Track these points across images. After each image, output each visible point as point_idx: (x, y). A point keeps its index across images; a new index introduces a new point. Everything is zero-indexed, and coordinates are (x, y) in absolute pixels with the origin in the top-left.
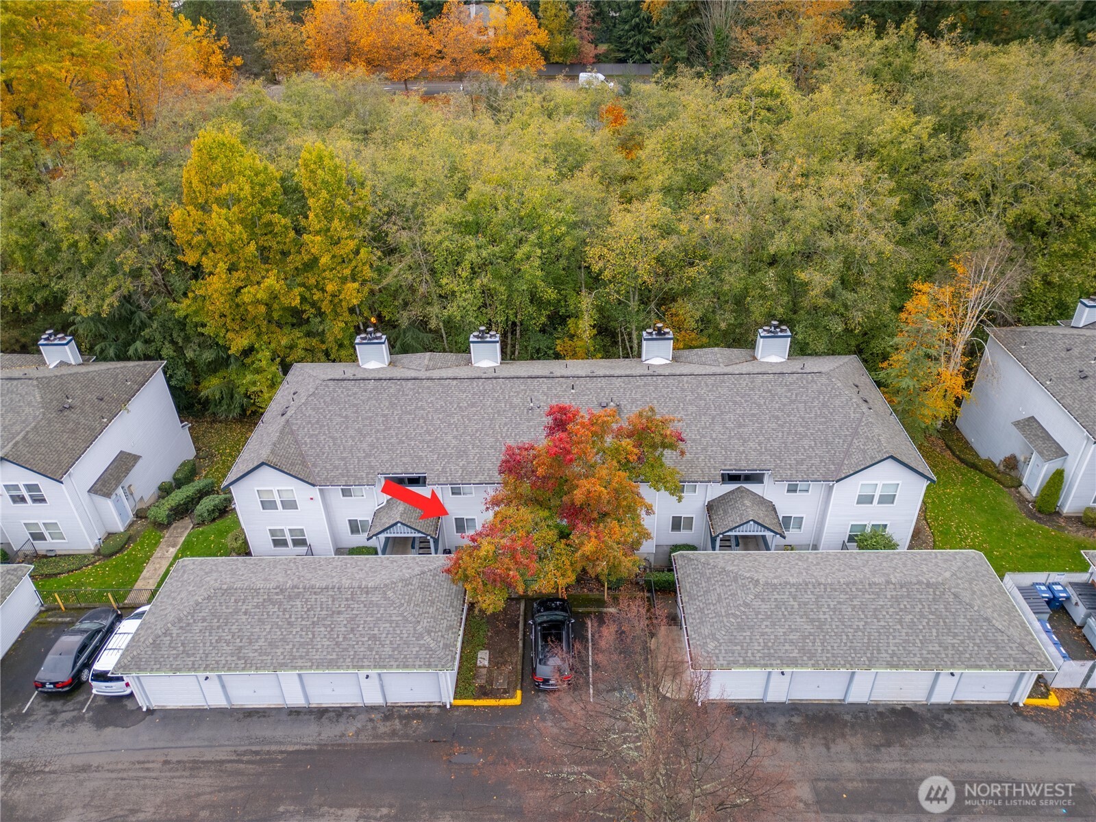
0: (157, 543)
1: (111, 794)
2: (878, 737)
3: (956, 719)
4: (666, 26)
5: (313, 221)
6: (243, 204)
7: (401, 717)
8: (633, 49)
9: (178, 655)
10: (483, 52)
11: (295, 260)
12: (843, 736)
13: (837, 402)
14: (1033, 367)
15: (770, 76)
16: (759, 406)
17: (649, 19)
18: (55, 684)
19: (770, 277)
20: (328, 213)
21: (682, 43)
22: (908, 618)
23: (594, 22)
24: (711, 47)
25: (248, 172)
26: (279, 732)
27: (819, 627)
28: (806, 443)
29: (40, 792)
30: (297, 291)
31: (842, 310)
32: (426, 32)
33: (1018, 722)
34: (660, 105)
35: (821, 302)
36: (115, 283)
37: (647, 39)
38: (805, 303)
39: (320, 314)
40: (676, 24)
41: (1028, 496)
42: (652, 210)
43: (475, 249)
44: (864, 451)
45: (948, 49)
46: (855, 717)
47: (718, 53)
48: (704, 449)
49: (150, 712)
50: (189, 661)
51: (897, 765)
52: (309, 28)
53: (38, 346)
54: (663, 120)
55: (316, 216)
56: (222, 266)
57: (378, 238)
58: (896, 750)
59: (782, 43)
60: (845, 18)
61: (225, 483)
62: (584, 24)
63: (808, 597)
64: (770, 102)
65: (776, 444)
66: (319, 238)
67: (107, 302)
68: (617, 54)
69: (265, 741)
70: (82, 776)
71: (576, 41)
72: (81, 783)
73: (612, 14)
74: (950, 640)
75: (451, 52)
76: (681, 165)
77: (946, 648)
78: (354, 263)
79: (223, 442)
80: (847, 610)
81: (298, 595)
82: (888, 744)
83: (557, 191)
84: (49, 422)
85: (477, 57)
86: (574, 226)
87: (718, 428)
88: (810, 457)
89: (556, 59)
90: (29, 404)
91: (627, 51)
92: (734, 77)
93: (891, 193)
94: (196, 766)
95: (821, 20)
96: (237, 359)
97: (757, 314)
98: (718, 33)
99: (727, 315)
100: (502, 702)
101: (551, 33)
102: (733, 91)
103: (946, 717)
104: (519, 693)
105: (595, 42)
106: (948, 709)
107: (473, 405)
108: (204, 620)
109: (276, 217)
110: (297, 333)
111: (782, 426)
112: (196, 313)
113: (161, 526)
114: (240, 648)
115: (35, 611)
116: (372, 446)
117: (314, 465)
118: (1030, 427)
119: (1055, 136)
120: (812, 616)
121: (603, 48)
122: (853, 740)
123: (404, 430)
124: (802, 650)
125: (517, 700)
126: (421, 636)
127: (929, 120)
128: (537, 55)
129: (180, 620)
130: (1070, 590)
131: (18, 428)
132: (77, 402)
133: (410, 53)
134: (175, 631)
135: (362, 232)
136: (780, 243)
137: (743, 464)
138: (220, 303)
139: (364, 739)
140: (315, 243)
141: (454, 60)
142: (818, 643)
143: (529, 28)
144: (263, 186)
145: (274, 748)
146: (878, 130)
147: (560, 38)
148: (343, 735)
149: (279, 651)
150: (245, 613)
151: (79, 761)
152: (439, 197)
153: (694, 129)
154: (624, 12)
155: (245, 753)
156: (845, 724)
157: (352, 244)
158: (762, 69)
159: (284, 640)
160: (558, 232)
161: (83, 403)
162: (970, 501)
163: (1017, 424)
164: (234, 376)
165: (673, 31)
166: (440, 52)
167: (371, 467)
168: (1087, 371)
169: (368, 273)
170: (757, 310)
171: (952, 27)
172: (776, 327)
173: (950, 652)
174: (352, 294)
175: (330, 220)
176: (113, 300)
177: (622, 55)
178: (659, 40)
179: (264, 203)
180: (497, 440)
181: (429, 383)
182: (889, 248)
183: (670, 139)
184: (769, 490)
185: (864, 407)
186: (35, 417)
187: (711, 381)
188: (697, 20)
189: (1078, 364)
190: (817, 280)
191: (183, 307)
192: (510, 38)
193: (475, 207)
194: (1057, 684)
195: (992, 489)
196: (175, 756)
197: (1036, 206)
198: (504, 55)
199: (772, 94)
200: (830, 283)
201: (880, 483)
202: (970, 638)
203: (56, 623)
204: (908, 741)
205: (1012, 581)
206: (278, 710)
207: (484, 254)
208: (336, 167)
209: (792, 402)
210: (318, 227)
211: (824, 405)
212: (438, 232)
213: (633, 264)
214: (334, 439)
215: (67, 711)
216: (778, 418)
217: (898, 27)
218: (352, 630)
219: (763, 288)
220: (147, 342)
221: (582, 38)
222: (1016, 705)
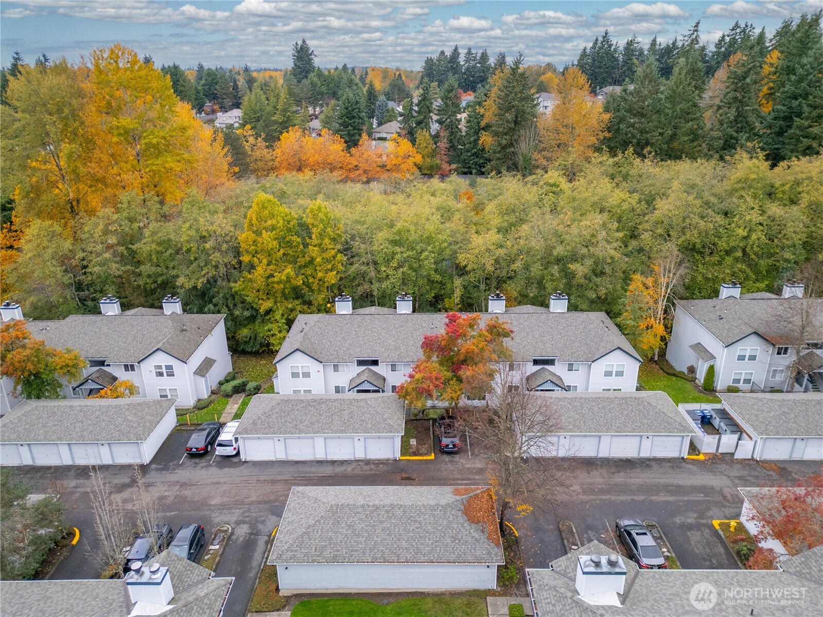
0: (227, 403)
1: (233, 492)
2: (613, 469)
3: (653, 463)
4: (494, 153)
5: (315, 241)
6: (278, 231)
7: (374, 464)
8: (473, 166)
9: (265, 429)
10: (383, 166)
11: (301, 261)
12: (597, 469)
13: (592, 326)
14: (697, 317)
15: (554, 176)
16: (552, 328)
17: (484, 149)
18: (197, 449)
19: (555, 269)
20: (321, 236)
21: (503, 162)
22: (625, 412)
23: (449, 151)
24: (521, 163)
25: (282, 215)
26: (314, 469)
27: (583, 416)
28: (576, 344)
29: (197, 491)
30: (301, 277)
31: (595, 287)
32: (348, 155)
33: (684, 464)
34: (494, 189)
35: (582, 281)
36: (207, 271)
37: (481, 161)
38: (574, 282)
39: (312, 291)
40: (500, 152)
41: (699, 384)
42: (493, 236)
43: (401, 253)
44: (606, 347)
45: (650, 163)
46: (602, 462)
47: (525, 168)
48: (524, 347)
49: (246, 462)
50: (272, 430)
51: (623, 479)
52: (278, 152)
53: (162, 302)
54: (495, 197)
55: (316, 236)
56: (265, 261)
57: (346, 249)
58: (622, 474)
59: (560, 161)
60: (595, 148)
61: (274, 362)
62: (443, 152)
63: (577, 403)
64: (554, 189)
65: (561, 345)
66: (316, 249)
67: (200, 281)
68: (463, 170)
69: (306, 473)
70: (217, 486)
71: (439, 162)
72: (217, 488)
73: (460, 147)
74: (646, 421)
75: (363, 166)
76: (506, 218)
77: (644, 425)
78: (333, 262)
79: (246, 366)
80: (596, 409)
81: (323, 403)
82: (619, 472)
83: (441, 226)
84: (177, 335)
85: (378, 169)
86: (450, 244)
87: (530, 337)
88: (578, 351)
89: (426, 172)
90: (166, 327)
91: (469, 167)
92: (534, 176)
93: (618, 230)
94: (273, 482)
95: (582, 149)
96: (261, 316)
97: (549, 288)
98: (525, 157)
99: (534, 290)
100: (425, 458)
101: (423, 157)
102: (535, 183)
103: (648, 462)
104: (433, 454)
105: (450, 163)
106: (649, 459)
107: (402, 326)
108: (277, 413)
109: (295, 238)
110: (297, 302)
111: (564, 337)
112: (243, 290)
113: (228, 396)
114: (296, 425)
115: (174, 425)
116: (350, 345)
117: (321, 353)
118: (699, 348)
119: (698, 202)
120: (579, 411)
121: (454, 166)
122: (601, 471)
123: (366, 338)
124: (574, 426)
125: (432, 457)
126: (386, 420)
127: (636, 196)
128: (415, 169)
129: (265, 413)
130: (713, 413)
131: (161, 338)
132: (188, 328)
133: (338, 166)
134: (263, 418)
135: (339, 247)
136: (559, 251)
137: (544, 354)
138: (260, 282)
139: (356, 472)
140: (313, 251)
141: (365, 171)
142: (582, 422)
143: (410, 154)
144: (289, 222)
145: (312, 475)
146: (610, 200)
147: (429, 160)
148: (345, 470)
149: (316, 426)
150: (297, 410)
151: (215, 480)
152: (380, 229)
153: (513, 201)
154: (467, 146)
155: (298, 477)
156: (598, 465)
157: (333, 252)
158: (549, 173)
159: (318, 421)
160: (443, 246)
161: (191, 328)
162: (669, 386)
163: (691, 347)
164: (257, 327)
165: (498, 155)
166: (356, 166)
167: (350, 354)
168: (723, 316)
169: (340, 267)
170: (549, 286)
171: (650, 153)
172: (560, 294)
173: (646, 426)
174: (332, 278)
175: (322, 240)
176: (204, 280)
177: (466, 170)
178: (489, 160)
179: (289, 230)
180: (415, 343)
181: (378, 316)
182: (617, 255)
183: (500, 205)
184: (558, 369)
185: (606, 329)
186: (170, 333)
187: (526, 316)
188: (512, 149)
189: (718, 313)
190: (580, 269)
191: (236, 286)
192: (400, 159)
193: (399, 232)
194: (703, 451)
195: (681, 382)
196: (262, 478)
197: (693, 236)
198: (397, 168)
199: (554, 185)
200: (586, 271)
201: (615, 364)
202: (655, 420)
203: (187, 430)
204: (628, 471)
205: (682, 408)
206: (311, 461)
207: (405, 255)
208: (328, 212)
209: (568, 326)
210: (316, 243)
211: (585, 327)
212: (381, 245)
213: (483, 262)
214: (330, 342)
215: (203, 462)
216: (561, 333)
217: (623, 153)
218: (351, 417)
219: (552, 275)
220: (215, 305)
221: (441, 160)
222: (683, 458)
